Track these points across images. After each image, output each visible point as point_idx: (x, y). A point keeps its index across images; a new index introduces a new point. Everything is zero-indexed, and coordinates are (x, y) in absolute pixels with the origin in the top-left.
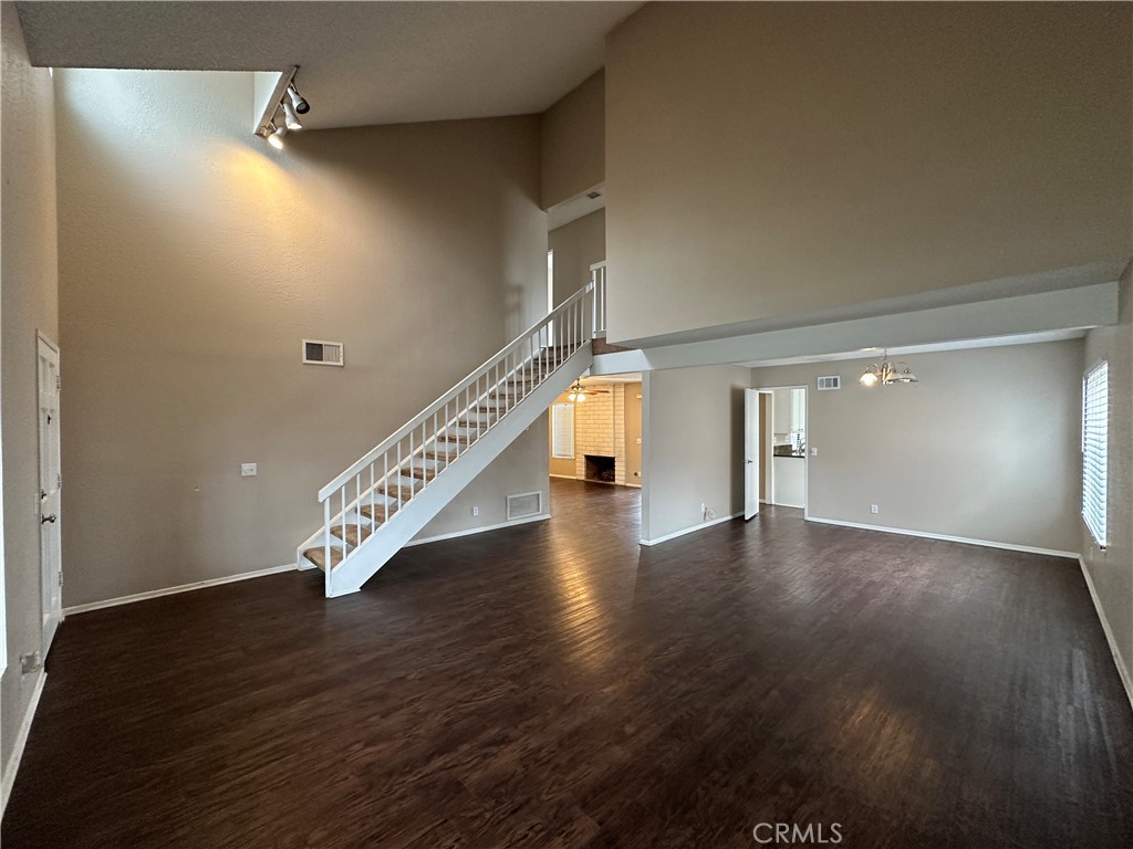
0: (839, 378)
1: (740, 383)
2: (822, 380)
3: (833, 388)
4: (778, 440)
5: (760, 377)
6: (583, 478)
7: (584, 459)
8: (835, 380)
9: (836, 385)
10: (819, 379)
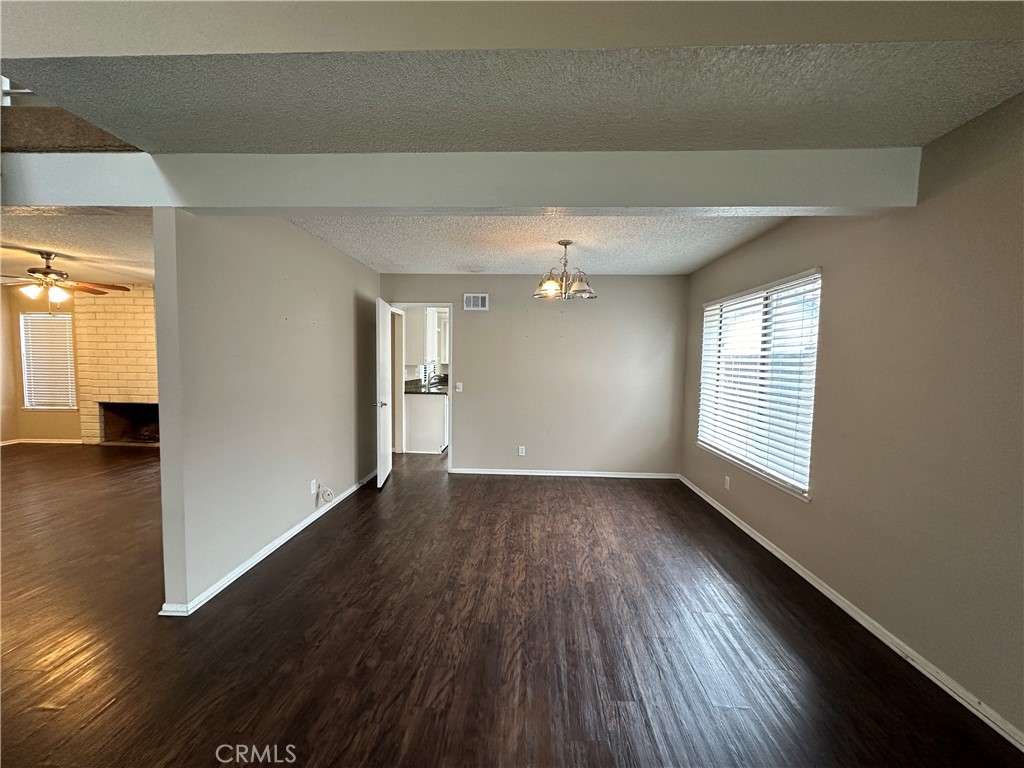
0: (487, 296)
1: (369, 292)
2: (468, 299)
3: (481, 309)
4: (409, 373)
5: (396, 286)
6: (97, 441)
7: (96, 410)
8: (483, 299)
9: (483, 305)
10: (465, 295)
